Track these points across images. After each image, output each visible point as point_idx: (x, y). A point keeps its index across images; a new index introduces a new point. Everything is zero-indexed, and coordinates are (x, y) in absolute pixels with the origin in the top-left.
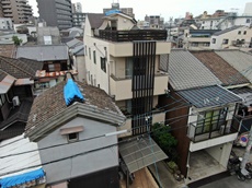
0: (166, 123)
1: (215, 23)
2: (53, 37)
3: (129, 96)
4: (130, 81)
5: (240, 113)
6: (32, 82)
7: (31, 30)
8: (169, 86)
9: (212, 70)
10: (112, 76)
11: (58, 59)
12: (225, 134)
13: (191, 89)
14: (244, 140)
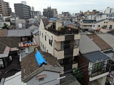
0: (78, 67)
1: (93, 16)
2: (23, 24)
3: (63, 57)
4: (63, 51)
5: (110, 62)
6: (18, 49)
7: (11, 19)
8: (80, 52)
9: (96, 43)
10: (55, 49)
11: (26, 35)
12: (104, 73)
13: (88, 53)
14: (112, 75)
